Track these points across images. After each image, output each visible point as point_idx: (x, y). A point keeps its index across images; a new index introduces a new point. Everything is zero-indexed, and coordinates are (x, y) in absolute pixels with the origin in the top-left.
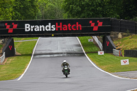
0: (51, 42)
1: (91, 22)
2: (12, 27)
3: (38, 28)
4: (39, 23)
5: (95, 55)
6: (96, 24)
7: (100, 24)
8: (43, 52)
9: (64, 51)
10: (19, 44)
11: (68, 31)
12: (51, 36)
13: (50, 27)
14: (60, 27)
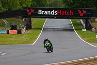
0: (54, 21)
1: (79, 10)
2: (30, 11)
3: (46, 13)
4: (47, 10)
5: (80, 31)
6: (82, 12)
7: (85, 12)
8: (49, 28)
9: (62, 27)
10: (34, 22)
11: (65, 15)
12: (54, 18)
13: (54, 13)
14: (60, 12)
